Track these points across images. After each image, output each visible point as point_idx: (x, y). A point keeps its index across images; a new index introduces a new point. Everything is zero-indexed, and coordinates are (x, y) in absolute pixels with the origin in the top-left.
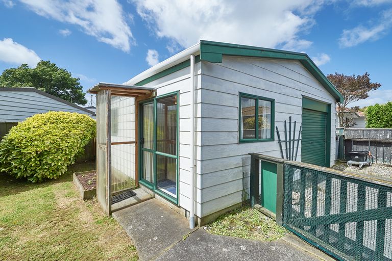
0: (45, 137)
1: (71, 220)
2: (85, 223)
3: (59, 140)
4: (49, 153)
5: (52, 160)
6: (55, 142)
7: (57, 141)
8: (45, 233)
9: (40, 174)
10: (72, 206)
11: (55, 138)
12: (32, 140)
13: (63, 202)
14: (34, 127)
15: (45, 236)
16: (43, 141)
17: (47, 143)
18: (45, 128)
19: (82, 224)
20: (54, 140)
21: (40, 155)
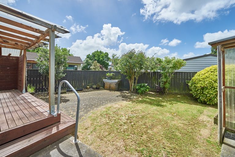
0: (206, 79)
1: (196, 128)
2: (201, 135)
3: (213, 82)
4: (207, 88)
5: (208, 93)
6: (210, 83)
7: (211, 82)
8: (182, 125)
9: (202, 99)
10: (205, 123)
11: (210, 80)
12: (200, 81)
13: (203, 118)
14: (202, 74)
15: (180, 126)
16: (204, 81)
17: (206, 83)
18: (206, 74)
19: (198, 134)
20: (210, 81)
21: (203, 88)
